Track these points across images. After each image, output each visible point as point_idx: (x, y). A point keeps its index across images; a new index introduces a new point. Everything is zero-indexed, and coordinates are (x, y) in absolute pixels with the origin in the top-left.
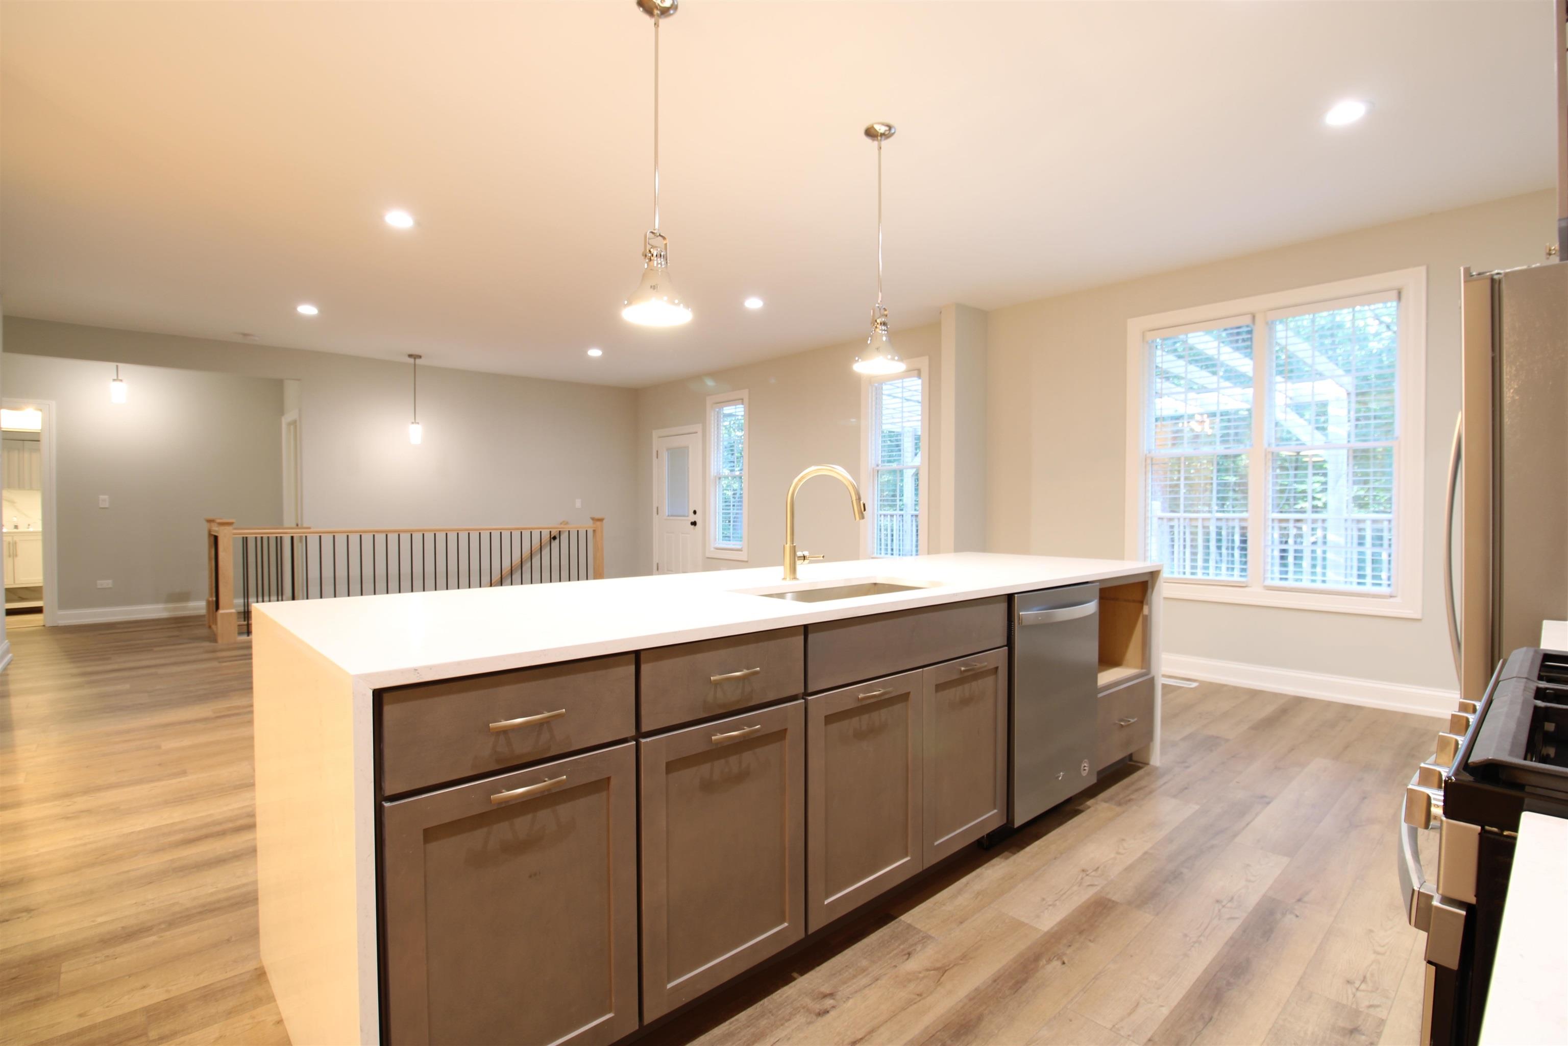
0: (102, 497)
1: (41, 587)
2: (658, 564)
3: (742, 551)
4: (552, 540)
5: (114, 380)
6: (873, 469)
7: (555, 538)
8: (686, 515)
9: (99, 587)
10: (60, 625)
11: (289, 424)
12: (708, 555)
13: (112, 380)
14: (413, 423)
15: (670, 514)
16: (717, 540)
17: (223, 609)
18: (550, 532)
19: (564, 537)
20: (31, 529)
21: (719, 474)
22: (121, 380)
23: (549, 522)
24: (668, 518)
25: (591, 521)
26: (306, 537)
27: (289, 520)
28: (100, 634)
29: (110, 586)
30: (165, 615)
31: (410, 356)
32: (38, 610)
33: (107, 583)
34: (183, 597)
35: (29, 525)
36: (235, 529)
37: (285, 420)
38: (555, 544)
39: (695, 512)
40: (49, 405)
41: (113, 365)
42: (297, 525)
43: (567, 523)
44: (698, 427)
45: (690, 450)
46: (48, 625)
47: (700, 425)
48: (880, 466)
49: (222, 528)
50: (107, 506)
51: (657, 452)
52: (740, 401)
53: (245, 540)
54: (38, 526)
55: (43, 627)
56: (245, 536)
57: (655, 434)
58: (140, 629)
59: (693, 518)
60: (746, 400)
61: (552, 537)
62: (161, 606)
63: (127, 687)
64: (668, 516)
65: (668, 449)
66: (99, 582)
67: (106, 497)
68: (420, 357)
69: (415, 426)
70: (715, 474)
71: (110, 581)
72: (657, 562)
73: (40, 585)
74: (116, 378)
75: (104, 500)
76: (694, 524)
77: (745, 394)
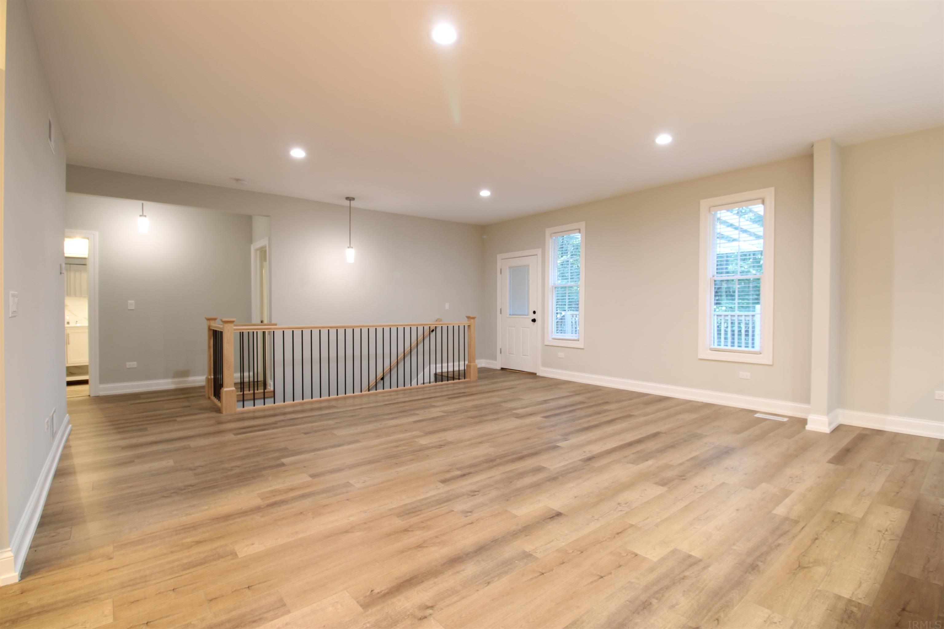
0: (130, 302)
1: (87, 366)
2: (501, 349)
3: (579, 341)
4: (431, 332)
5: (140, 216)
6: (711, 278)
7: (433, 331)
8: (526, 314)
9: (128, 367)
10: (100, 395)
11: (256, 250)
12: (546, 343)
13: (139, 216)
14: (349, 247)
15: (511, 314)
16: (554, 333)
17: (227, 387)
18: (430, 327)
19: (439, 330)
20: (78, 325)
21: (555, 284)
22: (145, 216)
23: (429, 320)
24: (510, 316)
25: (466, 319)
26: (274, 332)
27: (256, 319)
28: (131, 404)
29: (135, 366)
30: (172, 387)
31: (347, 198)
32: (85, 382)
33: (132, 364)
34: (185, 373)
35: (77, 322)
36: (235, 326)
37: (253, 247)
38: (433, 335)
39: (534, 312)
40: (94, 234)
41: (139, 202)
42: (262, 322)
43: (441, 320)
44: (539, 251)
45: (530, 267)
46: (92, 395)
47: (540, 250)
48: (715, 277)
49: (226, 325)
50: (133, 308)
51: (501, 269)
52: (578, 231)
53: (242, 334)
54: (86, 323)
55: (88, 397)
56: (241, 331)
57: (499, 257)
58: (159, 399)
59: (534, 316)
60: (583, 230)
61: (431, 330)
62: (170, 380)
63: (170, 463)
64: (510, 315)
65: (510, 268)
66: (127, 363)
67: (133, 302)
68: (353, 199)
69: (350, 249)
70: (552, 285)
71: (135, 363)
72: (500, 347)
73: (87, 364)
74: (141, 214)
75: (131, 304)
76: (534, 320)
77: (582, 225)
